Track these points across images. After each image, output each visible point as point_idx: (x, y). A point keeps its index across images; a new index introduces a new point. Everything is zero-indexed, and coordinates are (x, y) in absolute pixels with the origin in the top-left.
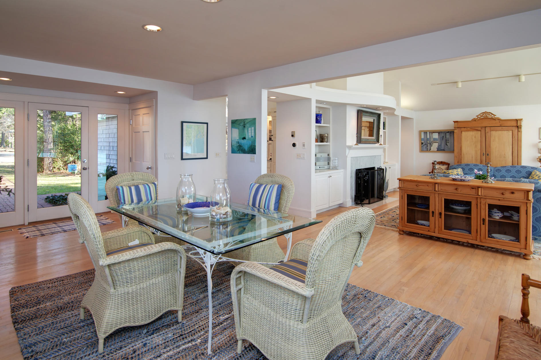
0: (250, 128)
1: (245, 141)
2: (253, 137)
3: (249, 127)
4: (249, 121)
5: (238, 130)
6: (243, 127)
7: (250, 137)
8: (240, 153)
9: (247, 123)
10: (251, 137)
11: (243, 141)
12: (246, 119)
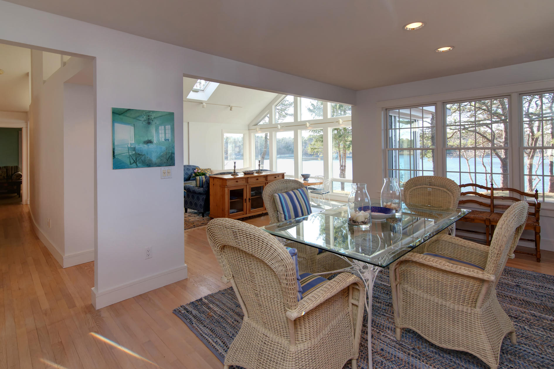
0: (163, 127)
1: (151, 146)
2: (168, 140)
3: (161, 125)
4: (159, 115)
5: (132, 128)
6: (144, 123)
7: (163, 140)
8: (137, 167)
9: (155, 118)
10: (166, 140)
11: (146, 146)
12: (153, 112)
